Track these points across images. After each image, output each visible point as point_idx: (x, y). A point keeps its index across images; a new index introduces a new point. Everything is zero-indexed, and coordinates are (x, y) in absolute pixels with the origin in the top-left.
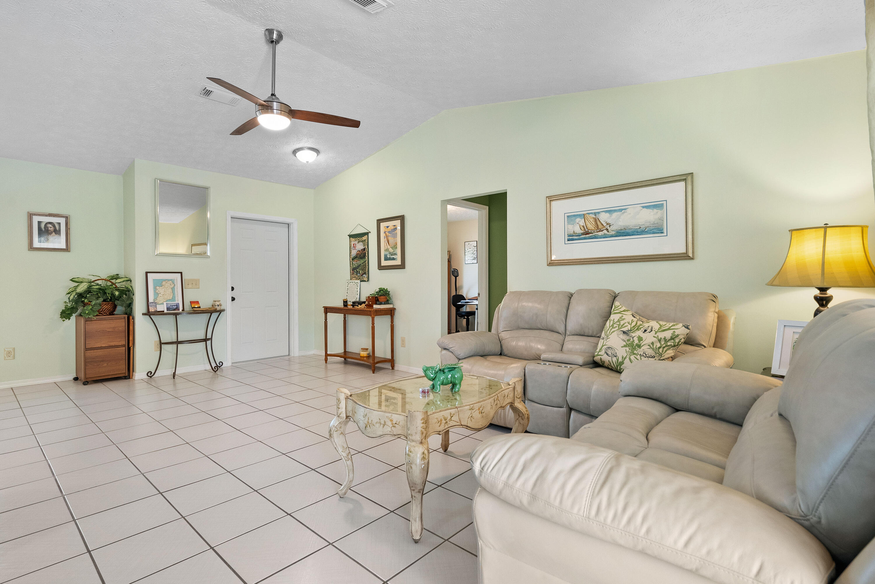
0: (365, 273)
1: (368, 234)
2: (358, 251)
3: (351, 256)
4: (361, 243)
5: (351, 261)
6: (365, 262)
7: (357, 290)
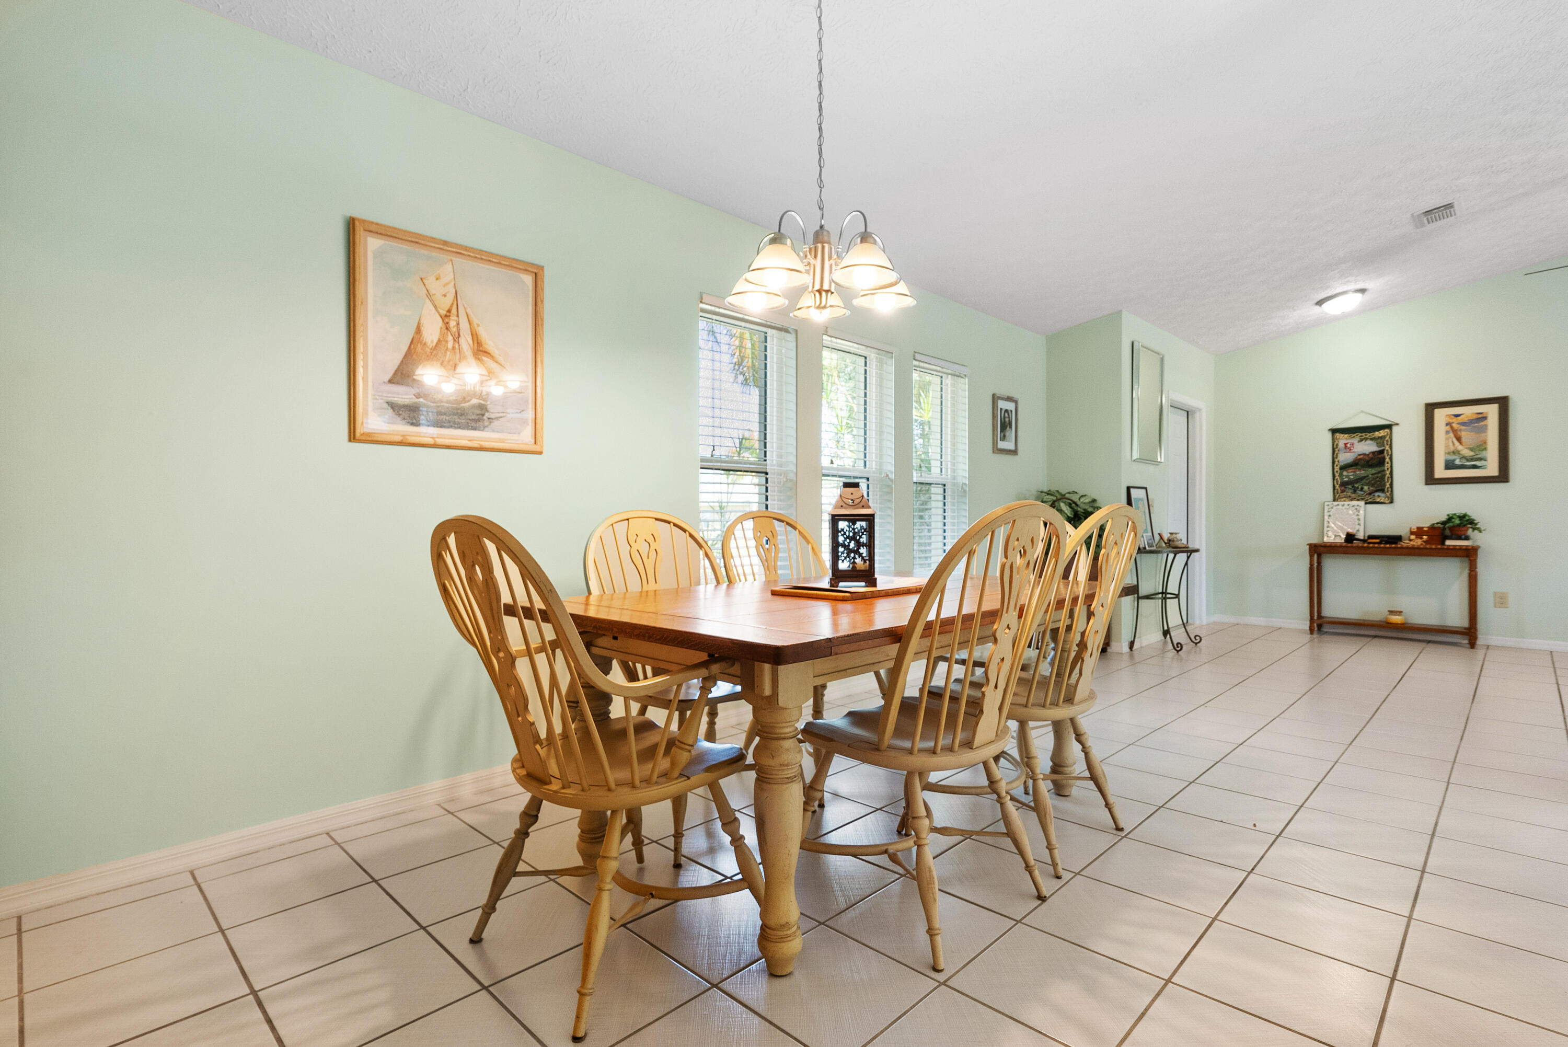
0: (1383, 491)
1: (1389, 427)
2: (1359, 455)
3: (1336, 463)
4: (1369, 442)
5: (1337, 472)
6: (1379, 472)
7: (1357, 517)
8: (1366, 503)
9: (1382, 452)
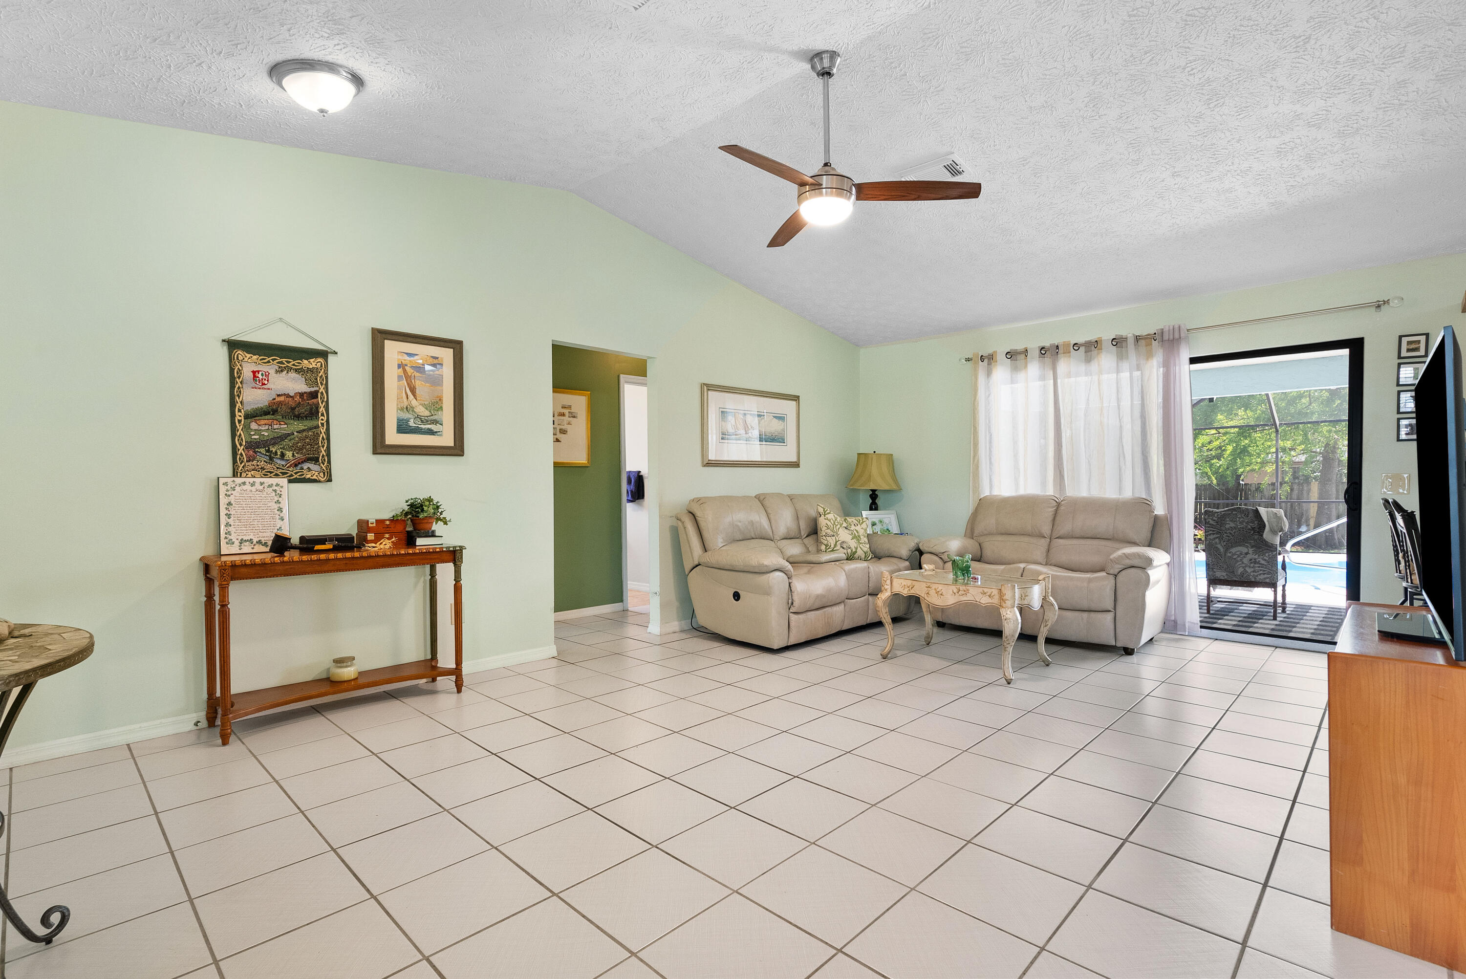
0: (316, 460)
1: (323, 354)
2: (278, 395)
3: (239, 405)
4: (293, 375)
5: (240, 421)
6: (310, 429)
7: (276, 506)
8: (290, 481)
9: (314, 395)
